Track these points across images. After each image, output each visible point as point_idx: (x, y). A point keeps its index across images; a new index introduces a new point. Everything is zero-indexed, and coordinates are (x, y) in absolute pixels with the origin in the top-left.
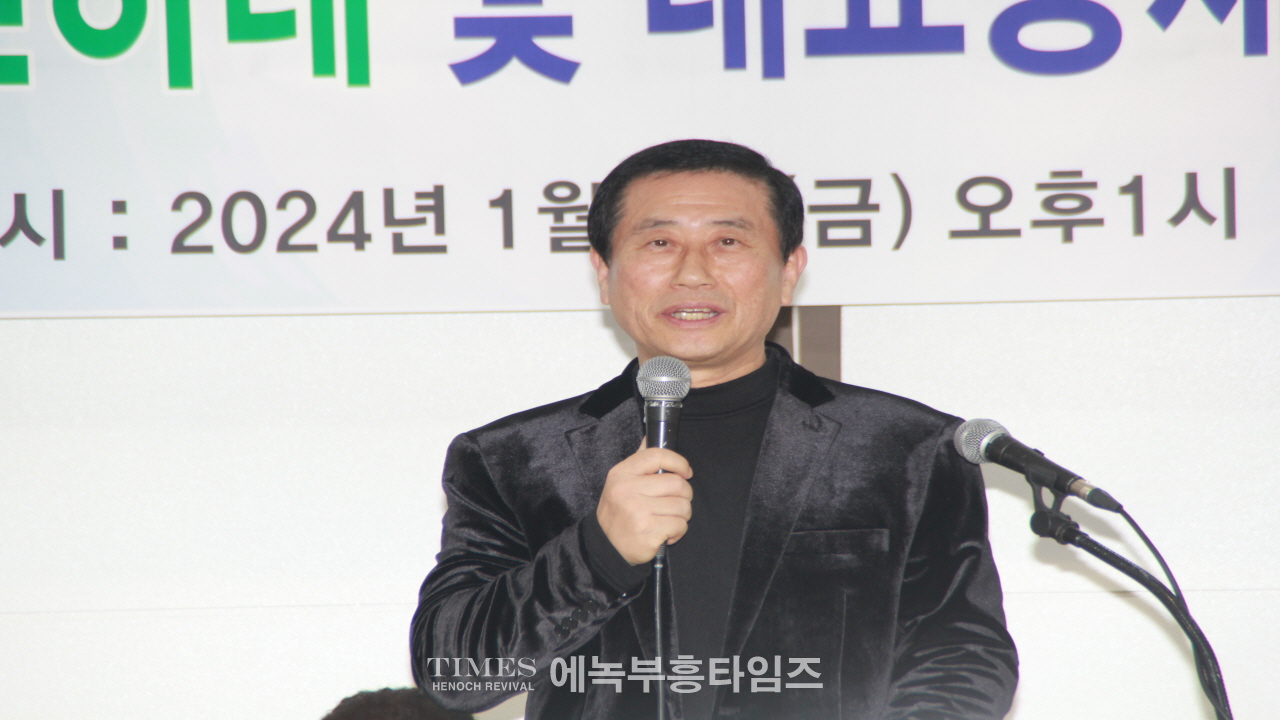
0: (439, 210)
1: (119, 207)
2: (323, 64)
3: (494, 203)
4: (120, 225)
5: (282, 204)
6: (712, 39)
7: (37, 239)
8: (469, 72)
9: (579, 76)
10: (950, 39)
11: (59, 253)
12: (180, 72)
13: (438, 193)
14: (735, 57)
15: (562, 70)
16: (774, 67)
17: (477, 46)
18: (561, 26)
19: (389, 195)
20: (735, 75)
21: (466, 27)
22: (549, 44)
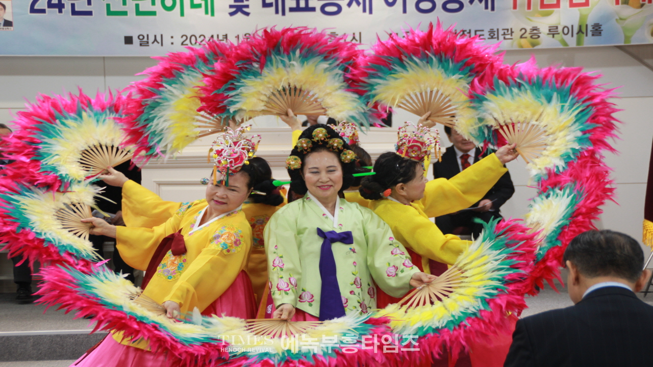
0: (226, 38)
1: (172, 37)
2: (207, 12)
3: (236, 37)
4: (172, 40)
5: (200, 37)
6: (273, 9)
7: (158, 43)
8: (232, 14)
9: (250, 15)
10: (313, 9)
11: (162, 45)
12: (182, 14)
13: (226, 35)
14: (277, 12)
15: (247, 14)
16: (284, 14)
17: (233, 10)
18: (247, 6)
19: (218, 36)
20: (277, 15)
21: (231, 6)
22: (245, 10)
